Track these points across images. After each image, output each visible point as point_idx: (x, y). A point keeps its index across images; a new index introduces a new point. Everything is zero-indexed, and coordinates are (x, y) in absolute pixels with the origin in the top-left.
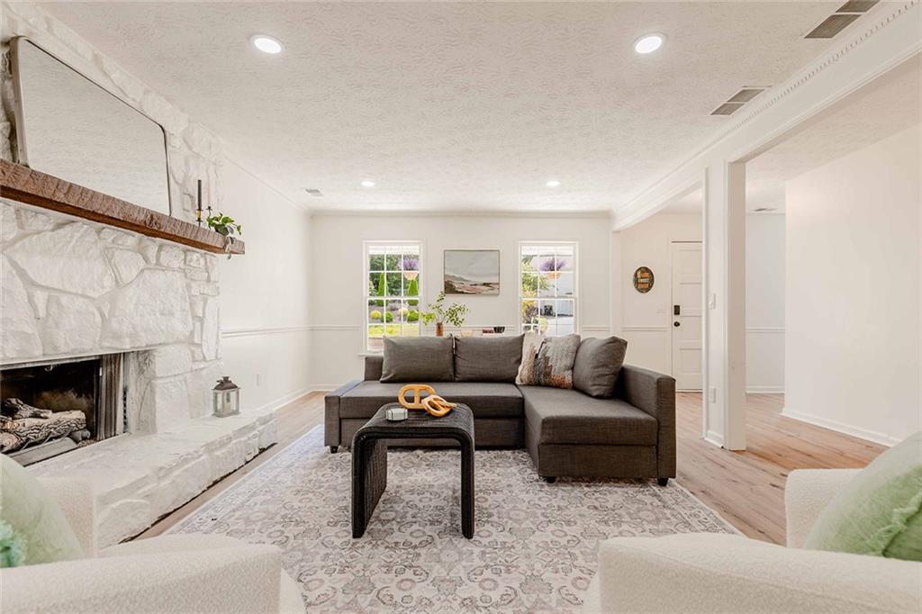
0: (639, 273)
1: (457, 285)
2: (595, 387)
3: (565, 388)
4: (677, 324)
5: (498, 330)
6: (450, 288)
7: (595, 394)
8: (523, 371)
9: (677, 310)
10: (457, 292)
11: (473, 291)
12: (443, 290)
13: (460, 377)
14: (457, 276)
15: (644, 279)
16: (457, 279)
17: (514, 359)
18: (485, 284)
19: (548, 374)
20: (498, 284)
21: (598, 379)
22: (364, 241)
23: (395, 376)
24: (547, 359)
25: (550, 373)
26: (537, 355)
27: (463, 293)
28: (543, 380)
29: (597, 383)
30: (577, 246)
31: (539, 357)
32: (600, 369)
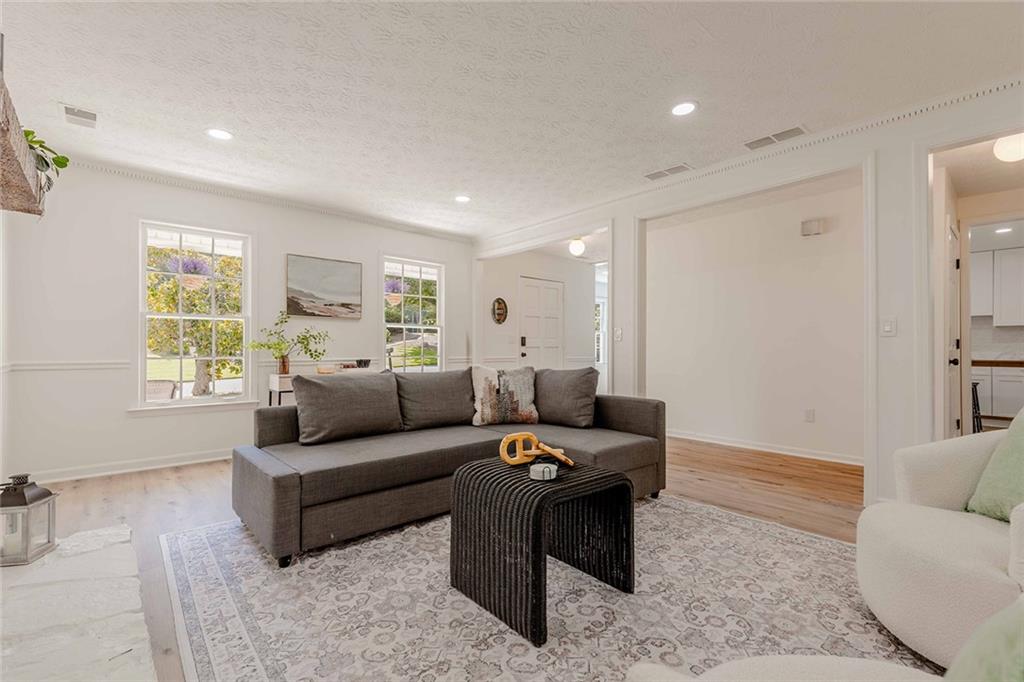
0: (497, 304)
1: (305, 304)
2: (581, 418)
3: (532, 423)
4: (524, 355)
5: (363, 363)
6: (294, 307)
7: (584, 424)
8: (483, 410)
9: (523, 342)
10: (306, 314)
11: (327, 312)
12: (285, 309)
13: (412, 424)
14: (306, 291)
15: (500, 312)
16: (306, 295)
17: (468, 397)
18: (343, 305)
19: (515, 410)
20: (360, 306)
21: (582, 410)
22: (141, 221)
23: (331, 432)
24: (511, 394)
25: (517, 408)
26: (498, 391)
27: (313, 314)
28: (507, 417)
29: (582, 413)
30: (443, 268)
31: (502, 392)
32: (583, 400)
